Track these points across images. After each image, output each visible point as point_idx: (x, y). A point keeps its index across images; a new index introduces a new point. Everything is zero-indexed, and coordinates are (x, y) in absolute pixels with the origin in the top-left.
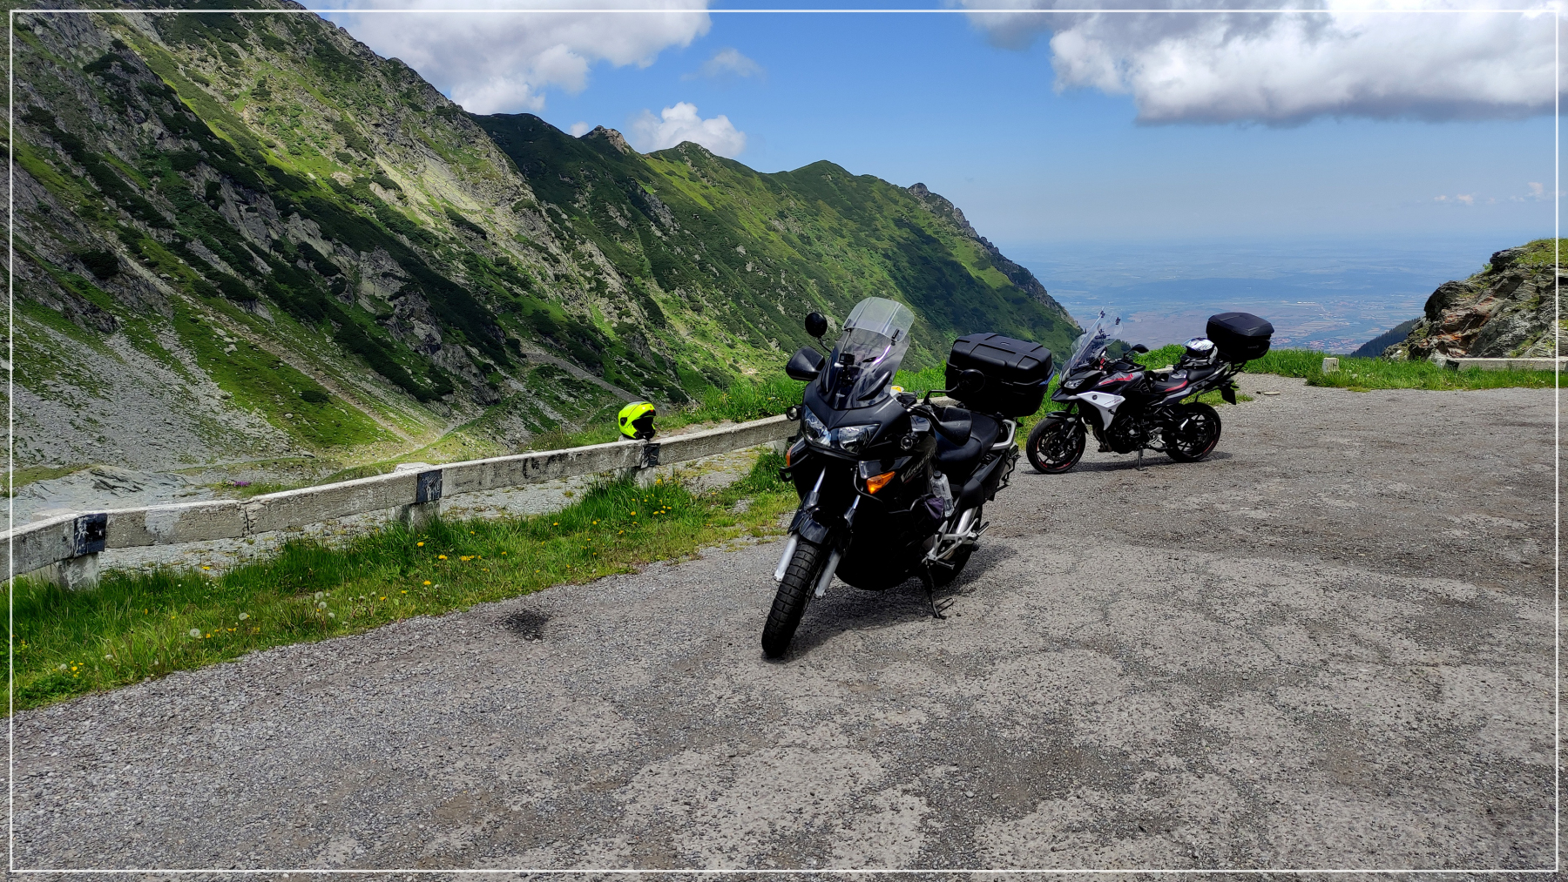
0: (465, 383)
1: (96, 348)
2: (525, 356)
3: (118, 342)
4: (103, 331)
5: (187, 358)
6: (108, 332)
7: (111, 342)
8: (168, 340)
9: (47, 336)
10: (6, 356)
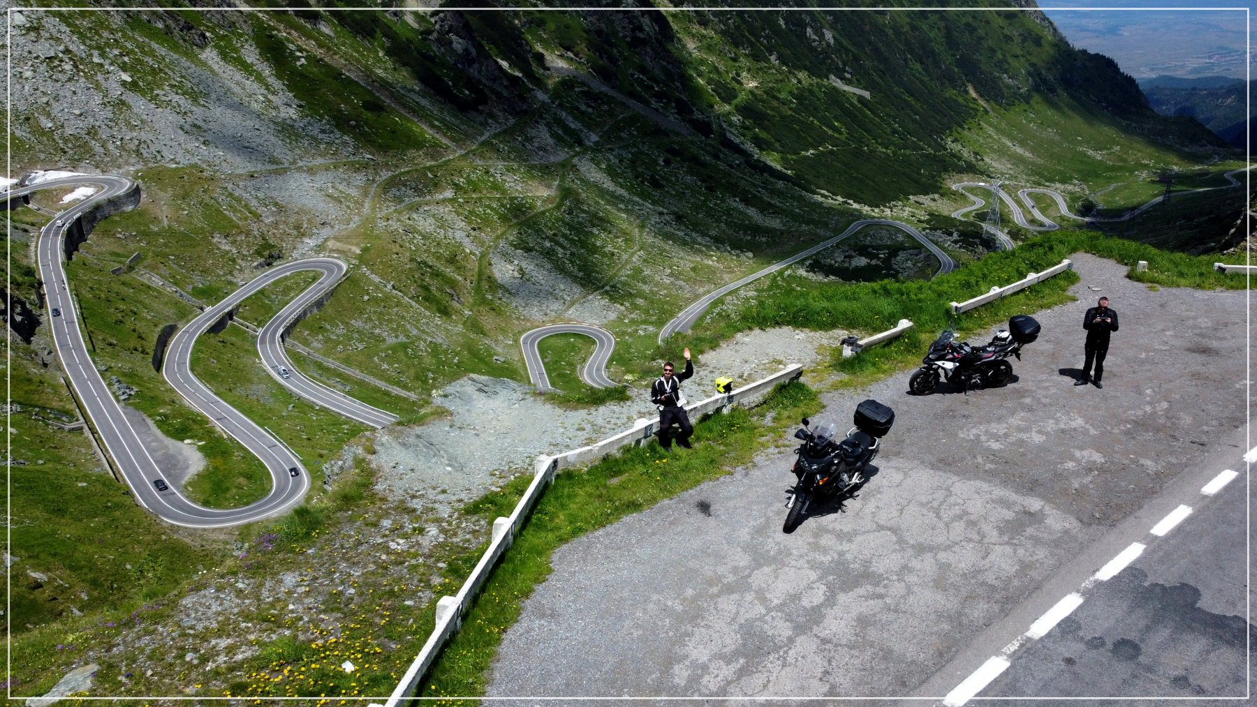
0: (498, 95)
1: (193, 62)
2: (548, 69)
3: (210, 55)
4: (196, 45)
5: (267, 71)
6: (202, 47)
7: (205, 55)
8: (251, 54)
9: (154, 50)
10: (124, 68)
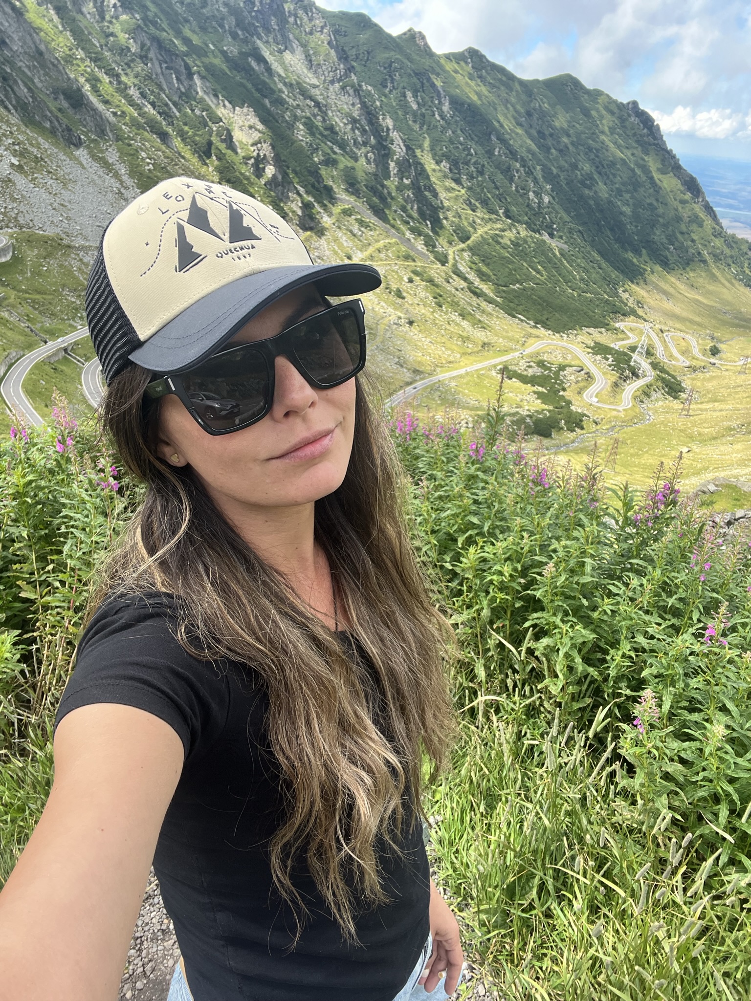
0: (293, 212)
1: (68, 156)
2: (334, 198)
3: (82, 153)
4: (73, 144)
5: (123, 171)
6: (76, 146)
7: (78, 153)
8: (112, 156)
9: (39, 144)
10: (15, 154)
